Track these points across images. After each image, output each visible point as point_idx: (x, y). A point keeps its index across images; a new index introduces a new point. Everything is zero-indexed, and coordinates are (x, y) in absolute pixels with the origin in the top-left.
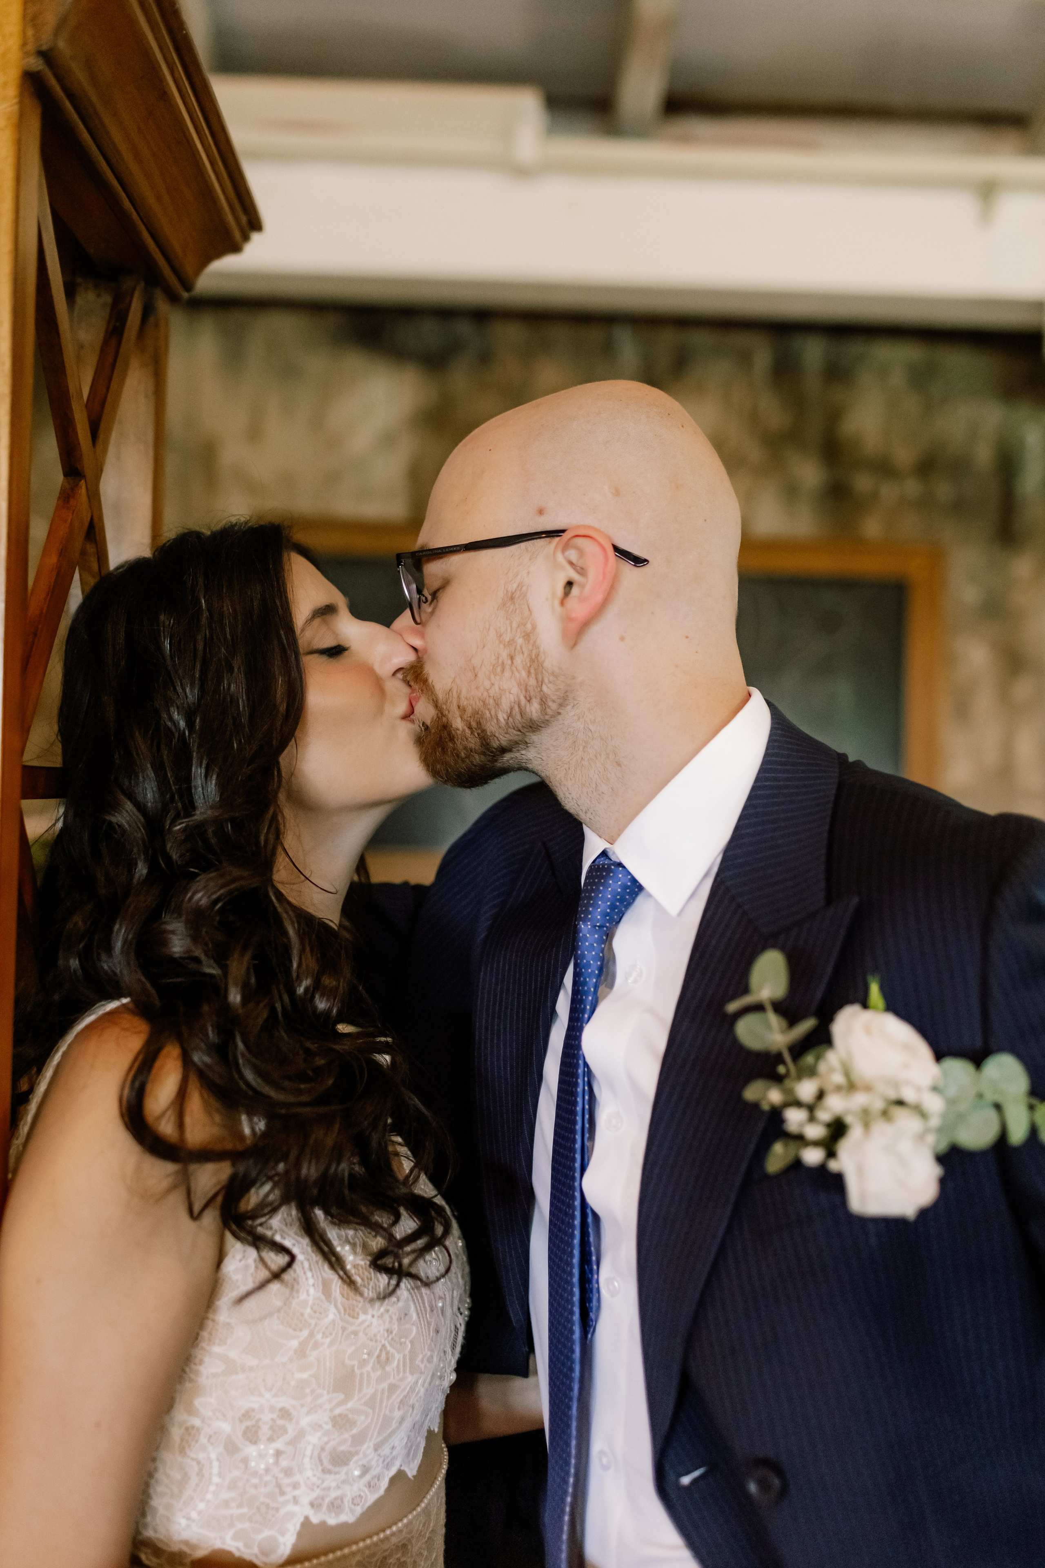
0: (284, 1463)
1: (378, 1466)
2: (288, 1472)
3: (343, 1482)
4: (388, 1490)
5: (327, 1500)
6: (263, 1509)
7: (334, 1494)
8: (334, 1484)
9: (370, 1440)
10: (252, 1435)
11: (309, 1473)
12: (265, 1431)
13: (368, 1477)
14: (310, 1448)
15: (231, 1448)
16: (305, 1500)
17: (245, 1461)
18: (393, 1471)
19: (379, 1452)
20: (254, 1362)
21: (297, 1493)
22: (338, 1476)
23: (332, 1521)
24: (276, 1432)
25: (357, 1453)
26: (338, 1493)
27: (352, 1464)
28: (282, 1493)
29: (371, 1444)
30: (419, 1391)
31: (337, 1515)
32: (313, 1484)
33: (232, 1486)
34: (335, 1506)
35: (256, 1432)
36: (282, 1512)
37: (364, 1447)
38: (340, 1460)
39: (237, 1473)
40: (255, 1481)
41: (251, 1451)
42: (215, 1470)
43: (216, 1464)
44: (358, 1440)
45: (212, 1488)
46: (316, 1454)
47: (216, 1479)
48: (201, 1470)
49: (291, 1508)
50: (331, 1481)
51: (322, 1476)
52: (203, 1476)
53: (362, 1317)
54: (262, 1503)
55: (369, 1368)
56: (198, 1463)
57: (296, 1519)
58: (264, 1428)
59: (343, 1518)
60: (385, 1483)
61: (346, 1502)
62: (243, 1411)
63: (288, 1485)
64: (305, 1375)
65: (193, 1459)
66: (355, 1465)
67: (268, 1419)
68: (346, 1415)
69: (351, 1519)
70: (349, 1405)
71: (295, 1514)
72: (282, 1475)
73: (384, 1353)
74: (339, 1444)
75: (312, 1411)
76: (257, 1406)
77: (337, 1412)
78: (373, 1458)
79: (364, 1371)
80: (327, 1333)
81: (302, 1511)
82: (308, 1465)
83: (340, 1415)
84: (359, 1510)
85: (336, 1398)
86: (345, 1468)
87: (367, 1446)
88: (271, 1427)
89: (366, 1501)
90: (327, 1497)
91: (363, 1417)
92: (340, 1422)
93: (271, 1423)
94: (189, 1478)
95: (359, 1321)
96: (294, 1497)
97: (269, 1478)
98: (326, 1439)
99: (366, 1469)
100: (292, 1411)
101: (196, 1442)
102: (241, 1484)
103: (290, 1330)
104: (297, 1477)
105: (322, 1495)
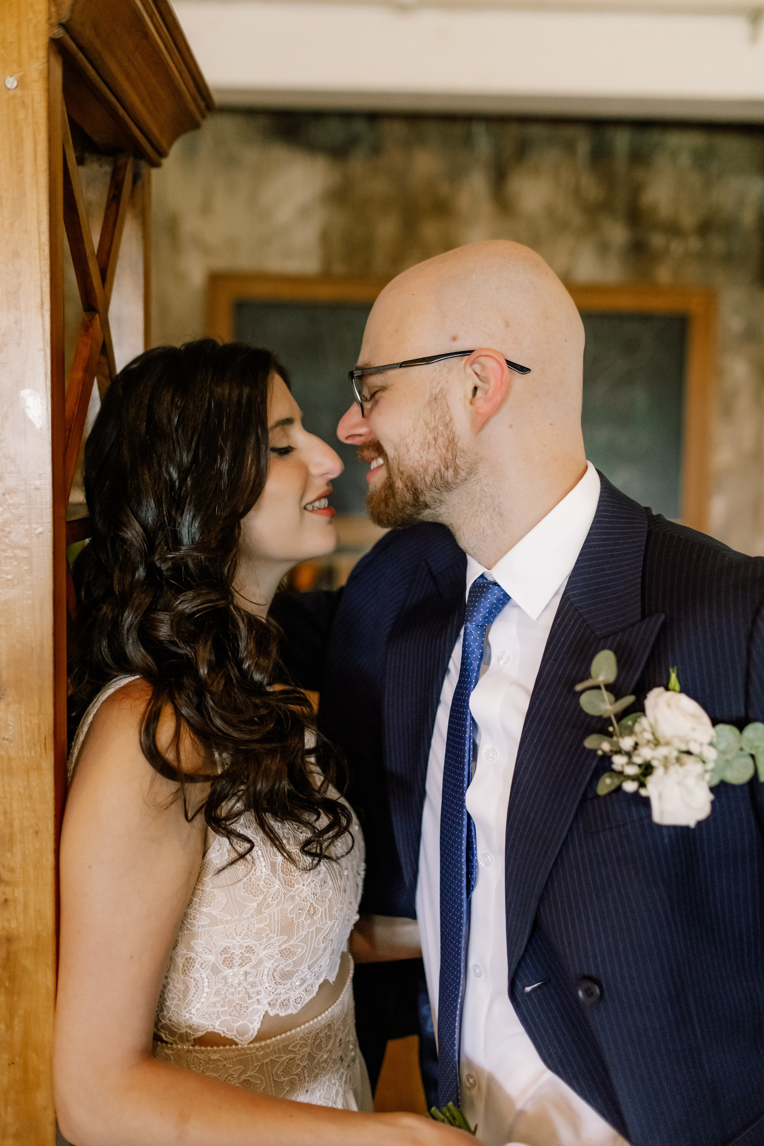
0: (250, 979)
1: (311, 978)
2: (253, 985)
3: (289, 989)
4: (318, 993)
5: (279, 1001)
6: (238, 1007)
7: (283, 998)
8: (283, 991)
9: (305, 964)
10: (228, 961)
11: (267, 985)
13: (305, 986)
14: (267, 970)
15: (215, 970)
16: (265, 1001)
17: (225, 979)
18: (321, 981)
19: (311, 970)
20: (229, 917)
21: (259, 997)
22: (285, 986)
23: (282, 1014)
24: (244, 960)
25: (297, 971)
26: (286, 996)
27: (294, 979)
28: (250, 998)
29: (306, 966)
30: (335, 930)
31: (285, 1010)
32: (270, 992)
33: (218, 993)
34: (284, 1004)
35: (231, 960)
36: (250, 1009)
37: (302, 968)
38: (286, 976)
39: (220, 986)
40: (232, 990)
41: (228, 971)
42: (206, 984)
43: (206, 980)
44: (297, 964)
45: (204, 993)
46: (270, 973)
47: (206, 989)
48: (196, 984)
49: (255, 1006)
50: (280, 989)
51: (275, 986)
52: (198, 988)
53: (296, 886)
54: (237, 1004)
55: (303, 919)
56: (195, 980)
57: (260, 1013)
58: (237, 959)
59: (289, 1012)
60: (316, 989)
61: (291, 1001)
62: (222, 948)
63: (254, 993)
64: (262, 926)
65: (191, 978)
66: (297, 979)
67: (239, 953)
68: (289, 949)
69: (295, 1012)
70: (291, 943)
71: (259, 1010)
72: (249, 987)
73: (312, 908)
74: (286, 966)
75: (267, 948)
76: (231, 945)
77: (283, 947)
78: (308, 974)
79: (300, 920)
80: (275, 898)
81: (263, 1008)
82: (266, 980)
83: (285, 949)
84: (300, 1006)
85: (283, 938)
86: (290, 981)
87: (304, 968)
88: (241, 957)
89: (304, 1000)
90: (279, 998)
91: (300, 950)
92: (286, 953)
93: (241, 955)
94: (189, 989)
95: (295, 889)
96: (258, 1000)
97: (241, 988)
98: (277, 964)
99: (303, 981)
100: (254, 948)
101: (193, 967)
102: (223, 993)
103: (251, 896)
104: (259, 988)
105: (275, 997)
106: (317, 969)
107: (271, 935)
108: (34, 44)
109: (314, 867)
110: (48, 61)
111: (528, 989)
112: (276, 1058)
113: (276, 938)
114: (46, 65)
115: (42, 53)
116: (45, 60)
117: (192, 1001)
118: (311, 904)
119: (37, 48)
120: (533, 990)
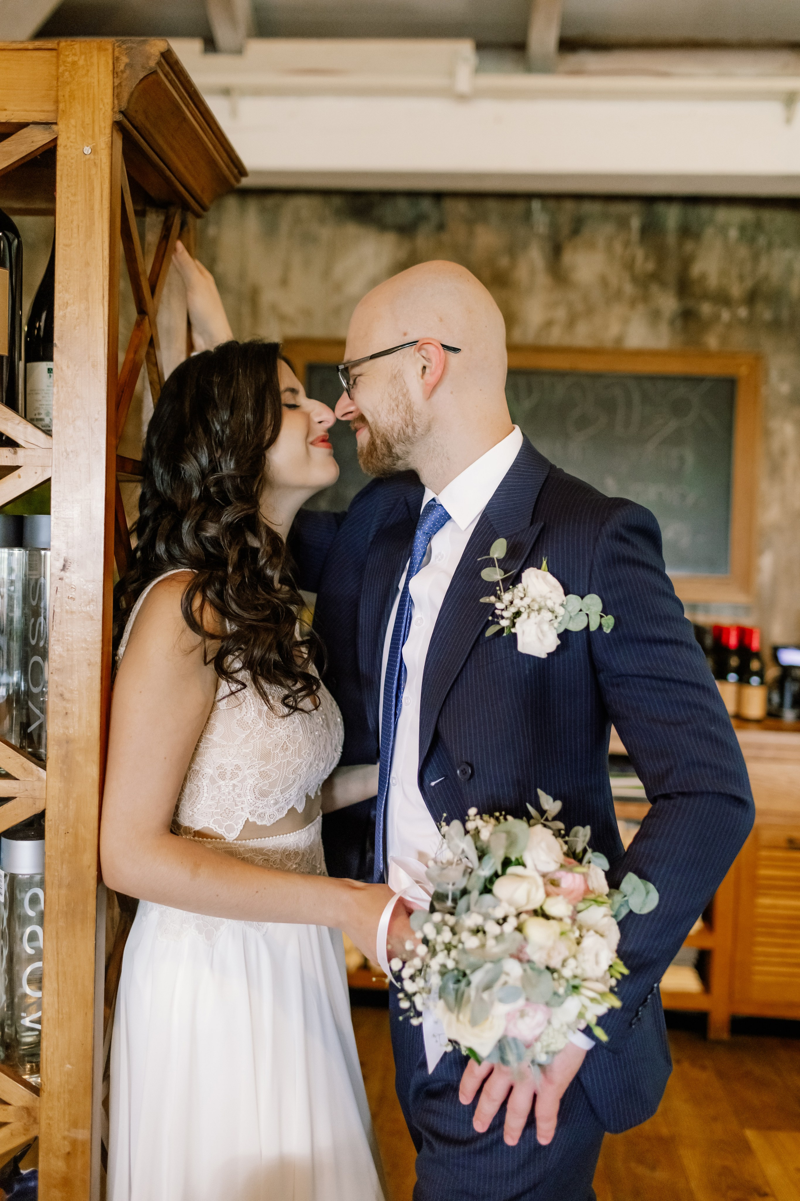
0: (237, 791)
1: (282, 802)
2: (239, 796)
3: (265, 805)
4: (286, 815)
5: (257, 813)
6: (227, 811)
7: (261, 811)
8: (261, 806)
9: (278, 787)
10: (222, 776)
11: (249, 798)
12: (228, 775)
13: (277, 806)
14: (249, 785)
15: (213, 781)
16: (247, 811)
17: (219, 787)
18: (290, 807)
19: (283, 795)
20: (225, 743)
21: (243, 806)
22: (263, 802)
23: (259, 823)
24: (234, 776)
25: (272, 792)
26: (263, 811)
27: (270, 798)
28: (236, 805)
29: (279, 789)
30: (303, 768)
31: (262, 821)
32: (251, 804)
33: (213, 799)
34: (261, 816)
35: (224, 775)
36: (236, 814)
37: (276, 790)
38: (264, 794)
39: (215, 793)
40: (224, 797)
41: (222, 783)
42: (205, 791)
43: (205, 788)
44: (272, 785)
45: (204, 798)
46: (252, 789)
47: (205, 795)
48: (199, 790)
49: (240, 812)
50: (259, 803)
51: (255, 800)
52: (200, 793)
53: (275, 728)
54: (227, 808)
55: (278, 751)
56: (197, 787)
57: (243, 818)
58: (229, 773)
59: (264, 823)
60: (286, 812)
61: (266, 815)
62: (218, 765)
63: (239, 802)
64: (248, 751)
65: (195, 785)
66: (271, 798)
67: (230, 769)
68: (266, 772)
69: (268, 825)
70: (268, 767)
71: (242, 816)
72: (236, 797)
73: (285, 745)
74: (263, 786)
75: (251, 768)
76: (225, 762)
77: (262, 769)
78: (280, 797)
79: (276, 752)
80: (259, 733)
81: (246, 815)
82: (248, 794)
83: (263, 771)
84: (272, 821)
85: (262, 763)
86: (267, 799)
87: (277, 790)
88: (232, 773)
89: (276, 818)
90: (258, 811)
91: (275, 774)
92: (264, 775)
93: (231, 771)
94: (193, 793)
95: (273, 730)
96: (242, 808)
97: (230, 797)
98: (257, 782)
99: (276, 803)
100: (241, 766)
101: (197, 777)
102: (217, 798)
103: (242, 730)
104: (244, 799)
105: (255, 809)
106: (287, 796)
107: (254, 759)
108: (103, 125)
109: (289, 715)
110: (112, 136)
111: (433, 784)
112: (254, 855)
113: (257, 762)
114: (110, 138)
115: (108, 131)
116: (110, 135)
117: (195, 803)
118: (285, 742)
119: (105, 127)
120: (436, 785)
